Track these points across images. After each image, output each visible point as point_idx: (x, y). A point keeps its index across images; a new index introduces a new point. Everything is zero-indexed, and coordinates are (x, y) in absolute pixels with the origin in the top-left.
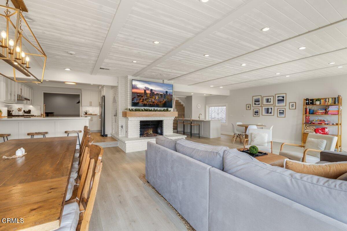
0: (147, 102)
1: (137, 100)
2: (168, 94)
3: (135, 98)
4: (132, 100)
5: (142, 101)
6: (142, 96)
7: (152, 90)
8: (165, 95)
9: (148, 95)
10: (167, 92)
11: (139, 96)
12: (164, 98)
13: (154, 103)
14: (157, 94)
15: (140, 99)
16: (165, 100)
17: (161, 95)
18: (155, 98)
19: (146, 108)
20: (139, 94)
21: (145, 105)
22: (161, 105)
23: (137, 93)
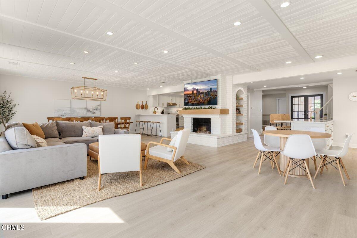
0: (195, 101)
1: (187, 100)
2: (212, 90)
3: (186, 99)
4: (184, 101)
5: (191, 101)
6: (191, 97)
7: (198, 89)
8: (209, 92)
9: (195, 95)
10: (211, 89)
11: (188, 97)
12: (209, 95)
13: (200, 101)
14: (203, 93)
15: (189, 99)
16: (209, 97)
17: (206, 93)
18: (201, 96)
19: (194, 107)
20: (189, 95)
21: (193, 104)
22: (206, 103)
23: (187, 94)
